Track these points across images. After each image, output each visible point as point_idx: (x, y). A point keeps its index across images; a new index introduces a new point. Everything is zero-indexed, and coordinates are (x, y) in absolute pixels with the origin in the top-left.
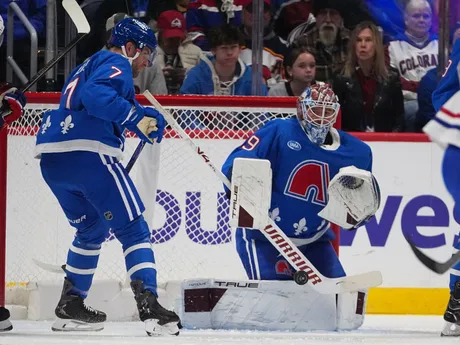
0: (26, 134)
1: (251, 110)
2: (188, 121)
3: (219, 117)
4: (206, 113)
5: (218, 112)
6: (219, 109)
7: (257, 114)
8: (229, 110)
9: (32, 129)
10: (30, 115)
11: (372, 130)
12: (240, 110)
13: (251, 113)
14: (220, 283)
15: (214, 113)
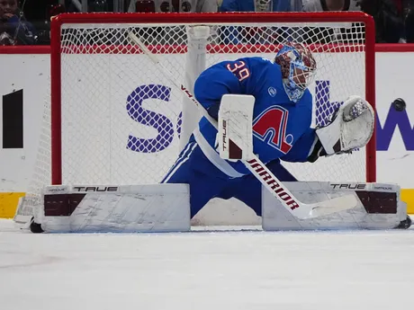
0: (78, 52)
1: (290, 25)
2: (231, 37)
3: (260, 32)
4: (248, 29)
5: (260, 27)
6: (260, 25)
7: (296, 29)
8: (269, 25)
9: (84, 47)
10: (82, 34)
11: (404, 41)
12: (279, 25)
13: (290, 27)
14: (79, 189)
15: (256, 29)
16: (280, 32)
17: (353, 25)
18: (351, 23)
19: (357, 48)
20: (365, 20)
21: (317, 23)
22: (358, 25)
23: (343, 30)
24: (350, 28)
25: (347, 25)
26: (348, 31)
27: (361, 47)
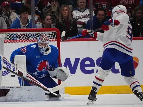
3: (22, 35)
4: (18, 34)
6: (22, 33)
8: (25, 33)
13: (32, 34)
14: (8, 87)
15: (20, 34)
16: (28, 35)
17: (53, 32)
18: (52, 32)
19: (54, 40)
20: (56, 31)
21: (41, 32)
22: (54, 32)
23: (49, 34)
24: (52, 33)
25: (51, 33)
26: (51, 34)
27: (55, 40)
